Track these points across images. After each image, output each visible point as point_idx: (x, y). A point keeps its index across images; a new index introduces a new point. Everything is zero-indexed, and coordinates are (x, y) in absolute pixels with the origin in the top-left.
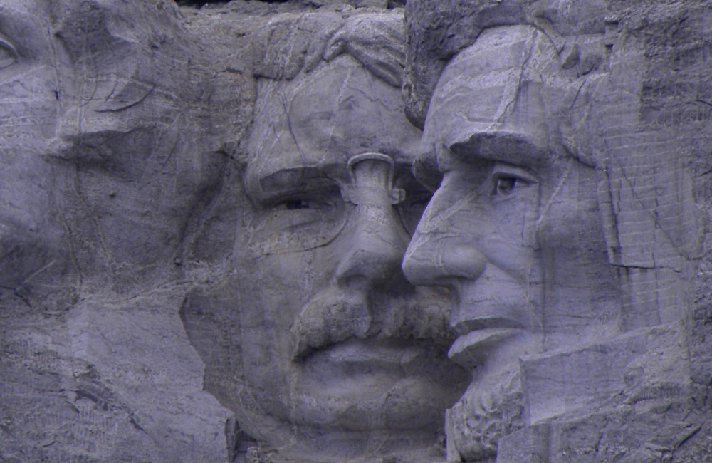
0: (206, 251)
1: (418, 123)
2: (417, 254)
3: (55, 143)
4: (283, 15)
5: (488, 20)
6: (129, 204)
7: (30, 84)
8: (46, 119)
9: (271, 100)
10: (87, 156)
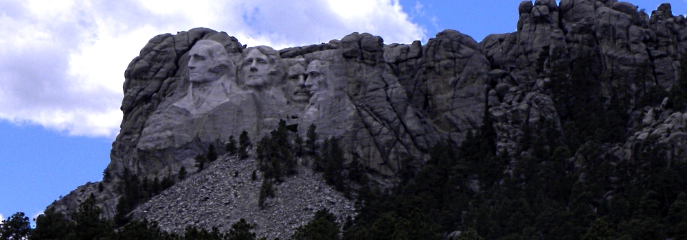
4: (292, 59)
5: (313, 59)
6: (277, 78)
7: (266, 66)
8: (268, 70)
9: (291, 68)
10: (272, 74)
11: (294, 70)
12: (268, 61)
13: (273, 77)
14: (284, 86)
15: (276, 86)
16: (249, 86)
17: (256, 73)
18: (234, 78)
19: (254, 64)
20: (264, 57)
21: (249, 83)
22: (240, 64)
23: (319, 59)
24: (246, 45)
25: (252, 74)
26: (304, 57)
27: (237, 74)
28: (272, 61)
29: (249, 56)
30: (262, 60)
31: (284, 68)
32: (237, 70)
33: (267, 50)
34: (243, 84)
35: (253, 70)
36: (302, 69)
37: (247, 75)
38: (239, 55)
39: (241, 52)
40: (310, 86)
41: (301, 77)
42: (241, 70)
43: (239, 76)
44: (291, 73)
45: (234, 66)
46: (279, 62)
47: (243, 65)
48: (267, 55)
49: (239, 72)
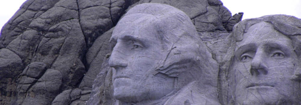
7: (288, 62)
8: (292, 71)
12: (291, 50)
18: (213, 90)
19: (258, 59)
20: (283, 41)
21: (247, 102)
22: (227, 57)
24: (241, 14)
25: (254, 79)
27: (219, 81)
29: (249, 38)
30: (279, 47)
32: (220, 71)
33: (290, 23)
34: (234, 103)
35: (257, 71)
38: (225, 37)
42: (228, 70)
43: (225, 85)
45: (214, 62)
47: (233, 60)
48: (289, 36)
49: (224, 77)
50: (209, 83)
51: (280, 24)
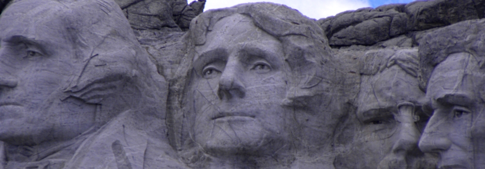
0: (342, 140)
1: (424, 90)
2: (425, 140)
3: (286, 101)
4: (371, 51)
5: (451, 51)
6: (314, 123)
7: (276, 79)
8: (282, 92)
9: (366, 83)
10: (298, 105)
11: (377, 92)
12: (281, 59)
13: (302, 116)
14: (341, 149)
15: (311, 153)
16: (213, 151)
17: (239, 105)
18: (158, 123)
20: (268, 45)
21: (212, 143)
22: (182, 70)
23: (474, 50)
25: (223, 106)
26: (415, 44)
27: (169, 108)
28: (298, 61)
29: (216, 41)
30: (262, 55)
31: (342, 83)
32: (170, 93)
33: (278, 17)
34: (192, 144)
35: (229, 92)
36: (407, 87)
37: (206, 111)
38: (179, 38)
39: (185, 28)
40: (438, 151)
41: (406, 119)
42: (183, 92)
43: (177, 115)
44: (367, 103)
45: (160, 78)
46: (323, 63)
47: (191, 75)
48: (279, 37)
49: (176, 103)
50: (152, 113)
51: (264, 18)
